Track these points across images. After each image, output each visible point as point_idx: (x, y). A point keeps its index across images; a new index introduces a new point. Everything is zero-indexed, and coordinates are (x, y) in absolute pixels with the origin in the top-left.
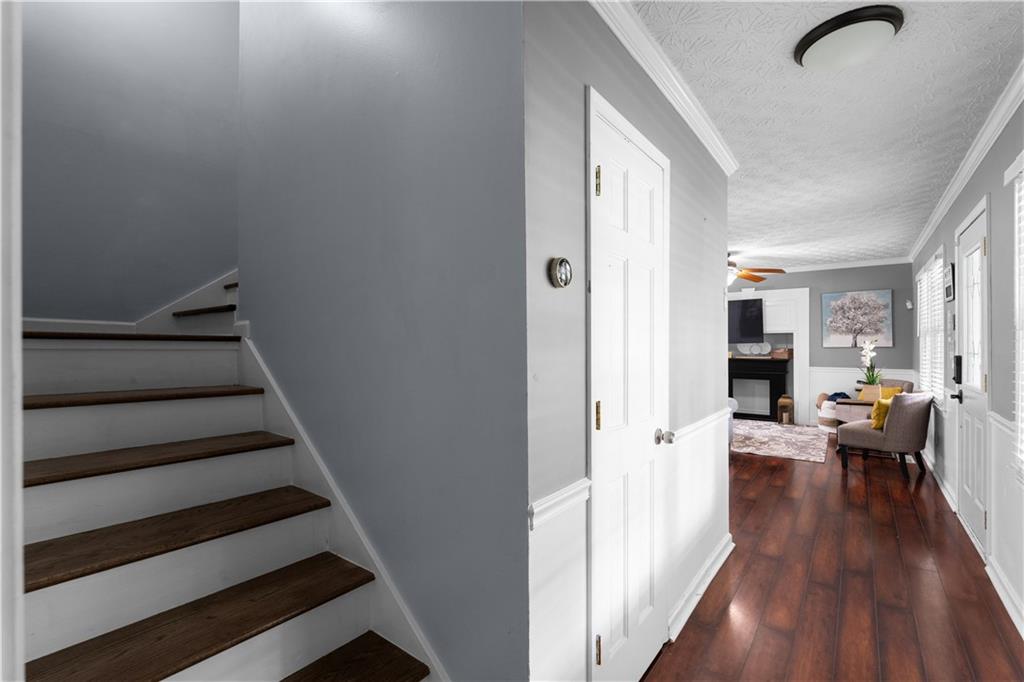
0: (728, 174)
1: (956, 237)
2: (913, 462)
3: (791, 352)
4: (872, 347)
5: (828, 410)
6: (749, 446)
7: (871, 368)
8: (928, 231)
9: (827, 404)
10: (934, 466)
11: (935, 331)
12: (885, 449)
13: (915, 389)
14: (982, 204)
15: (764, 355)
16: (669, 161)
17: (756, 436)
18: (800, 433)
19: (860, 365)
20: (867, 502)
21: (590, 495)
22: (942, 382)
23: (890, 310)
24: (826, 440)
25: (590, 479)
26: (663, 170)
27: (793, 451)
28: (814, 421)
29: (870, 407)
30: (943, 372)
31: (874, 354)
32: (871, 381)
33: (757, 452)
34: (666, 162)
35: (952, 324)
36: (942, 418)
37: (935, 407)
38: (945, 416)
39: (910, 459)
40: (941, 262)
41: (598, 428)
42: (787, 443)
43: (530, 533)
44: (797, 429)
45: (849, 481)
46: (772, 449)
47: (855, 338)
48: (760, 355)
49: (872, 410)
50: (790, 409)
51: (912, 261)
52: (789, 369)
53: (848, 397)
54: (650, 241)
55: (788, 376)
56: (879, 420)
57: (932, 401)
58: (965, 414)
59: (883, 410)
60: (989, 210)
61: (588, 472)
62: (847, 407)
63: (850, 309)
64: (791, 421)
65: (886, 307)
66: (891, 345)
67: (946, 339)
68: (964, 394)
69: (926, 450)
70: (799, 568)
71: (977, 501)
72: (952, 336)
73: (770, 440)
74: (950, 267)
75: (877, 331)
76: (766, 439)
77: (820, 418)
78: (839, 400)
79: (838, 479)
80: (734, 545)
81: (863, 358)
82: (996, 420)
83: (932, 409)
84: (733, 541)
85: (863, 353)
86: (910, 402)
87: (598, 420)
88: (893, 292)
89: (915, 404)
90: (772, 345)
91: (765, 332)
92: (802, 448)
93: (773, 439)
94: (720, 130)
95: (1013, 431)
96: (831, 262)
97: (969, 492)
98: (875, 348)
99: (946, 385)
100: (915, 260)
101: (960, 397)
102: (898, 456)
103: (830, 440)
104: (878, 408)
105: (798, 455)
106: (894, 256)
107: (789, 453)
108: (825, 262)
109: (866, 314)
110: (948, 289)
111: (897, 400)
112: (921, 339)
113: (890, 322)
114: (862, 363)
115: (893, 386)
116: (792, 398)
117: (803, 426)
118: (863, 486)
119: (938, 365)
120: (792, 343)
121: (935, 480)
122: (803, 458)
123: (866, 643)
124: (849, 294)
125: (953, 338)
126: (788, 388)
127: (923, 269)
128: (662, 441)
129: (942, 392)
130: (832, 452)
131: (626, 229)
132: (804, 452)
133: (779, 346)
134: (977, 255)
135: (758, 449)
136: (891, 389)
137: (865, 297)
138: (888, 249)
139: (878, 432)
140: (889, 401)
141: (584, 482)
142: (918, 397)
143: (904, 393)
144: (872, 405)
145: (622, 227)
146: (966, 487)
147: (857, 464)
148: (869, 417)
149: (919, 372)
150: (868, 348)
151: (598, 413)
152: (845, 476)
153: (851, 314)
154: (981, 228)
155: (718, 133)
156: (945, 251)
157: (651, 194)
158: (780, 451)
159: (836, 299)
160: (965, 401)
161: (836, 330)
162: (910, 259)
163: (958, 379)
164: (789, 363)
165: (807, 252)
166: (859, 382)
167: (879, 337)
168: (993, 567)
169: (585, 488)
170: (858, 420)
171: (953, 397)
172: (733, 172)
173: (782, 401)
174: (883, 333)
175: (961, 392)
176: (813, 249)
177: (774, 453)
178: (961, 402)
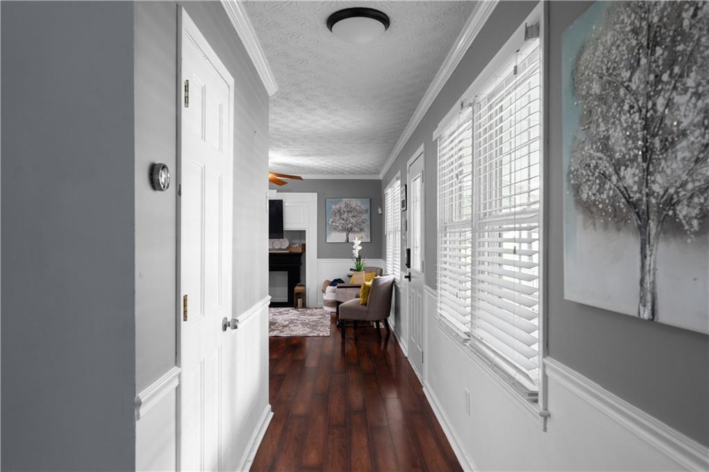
0: (270, 95)
1: (408, 166)
2: (383, 327)
3: (304, 246)
4: (360, 242)
5: (330, 294)
6: (275, 330)
7: (359, 259)
8: (392, 159)
9: (329, 288)
10: (395, 328)
11: (395, 232)
12: (367, 320)
13: (383, 273)
14: (421, 149)
15: (283, 250)
16: (233, 80)
17: (279, 321)
18: (311, 315)
19: (351, 256)
20: (359, 360)
21: (180, 382)
22: (400, 267)
23: (368, 214)
24: (330, 318)
25: (179, 367)
26: (229, 87)
27: (308, 330)
28: (320, 304)
29: (358, 289)
30: (399, 260)
31: (360, 248)
32: (358, 269)
33: (281, 335)
34: (231, 80)
35: (405, 226)
36: (400, 293)
37: (395, 286)
38: (401, 291)
39: (382, 325)
40: (399, 182)
41: (185, 319)
42: (304, 324)
43: (137, 423)
44: (309, 311)
45: (346, 348)
46: (292, 331)
47: (347, 235)
48: (280, 249)
49: (360, 291)
50: (302, 295)
51: (381, 178)
52: (302, 262)
53: (342, 282)
54: (220, 150)
55: (302, 267)
56: (364, 298)
57: (394, 282)
58: (412, 288)
59: (367, 290)
60: (425, 152)
61: (177, 361)
62: (344, 289)
63: (344, 211)
64: (304, 306)
65: (366, 211)
66: (369, 241)
67: (401, 237)
68: (412, 275)
69: (390, 317)
70: (321, 419)
71: (418, 346)
72: (405, 235)
73: (290, 323)
74: (404, 187)
75: (361, 230)
76: (287, 323)
77: (325, 301)
78: (339, 285)
79: (339, 347)
80: (272, 413)
81: (354, 251)
82: (428, 291)
83: (394, 287)
84: (272, 411)
85: (354, 247)
86: (382, 283)
87: (185, 312)
88: (371, 200)
89: (385, 284)
90: (289, 241)
91: (284, 229)
92: (314, 326)
93: (291, 322)
94: (268, 58)
95: (436, 296)
96: (333, 173)
97: (414, 341)
98: (362, 243)
99: (402, 270)
100: (384, 178)
101: (409, 277)
102: (375, 324)
103: (332, 318)
104: (364, 289)
105: (311, 332)
106: (371, 174)
107: (305, 332)
108: (329, 173)
109: (354, 216)
110: (403, 202)
111: (375, 281)
112: (387, 236)
113: (369, 223)
114: (353, 254)
115: (371, 272)
116: (304, 286)
117: (312, 308)
118: (356, 349)
119: (397, 255)
120: (305, 239)
121: (395, 336)
122: (315, 335)
123: (365, 456)
124: (344, 200)
125: (406, 237)
126: (302, 277)
127: (388, 186)
128: (228, 328)
129: (399, 274)
130: (334, 327)
131: (204, 138)
132: (315, 329)
133: (295, 241)
134: (419, 181)
135: (282, 332)
136: (370, 274)
137: (355, 203)
138: (369, 167)
139: (364, 307)
140: (369, 283)
141: (175, 370)
142: (386, 279)
143: (378, 277)
144: (359, 287)
145: (200, 136)
146: (412, 338)
147: (351, 333)
148: (357, 296)
149: (386, 260)
150: (357, 244)
151: (185, 305)
152: (343, 344)
153: (345, 216)
154: (420, 163)
155: (266, 60)
156: (401, 175)
157: (221, 107)
158: (298, 331)
159: (336, 204)
160: (412, 279)
161: (335, 229)
162: (381, 177)
163: (408, 265)
164: (302, 257)
165: (317, 164)
166: (351, 270)
167: (362, 234)
168: (426, 387)
169: (175, 377)
170: (351, 300)
171: (406, 277)
172: (274, 93)
173: (297, 289)
174: (364, 231)
175: (410, 273)
176: (322, 162)
177: (294, 334)
178: (410, 281)
